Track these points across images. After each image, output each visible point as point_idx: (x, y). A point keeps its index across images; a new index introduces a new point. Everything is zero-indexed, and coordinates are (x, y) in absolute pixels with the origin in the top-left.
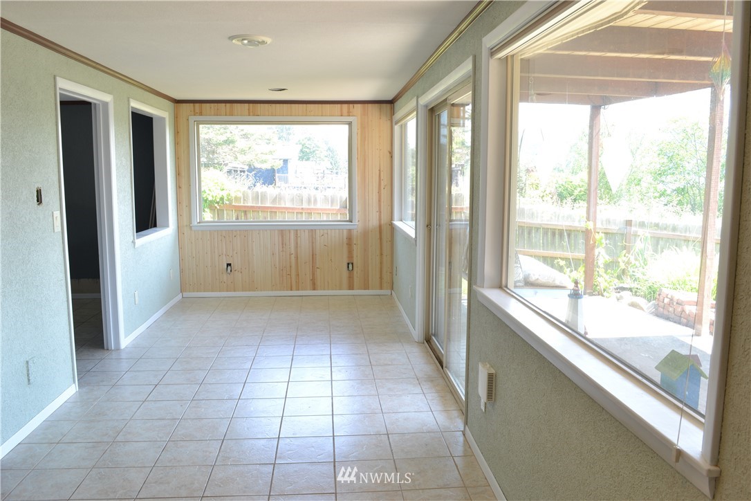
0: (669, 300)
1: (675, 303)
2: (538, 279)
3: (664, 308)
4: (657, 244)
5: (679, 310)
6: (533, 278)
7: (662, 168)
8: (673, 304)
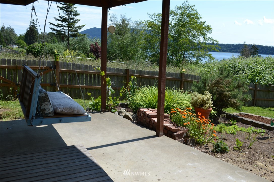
0: (143, 114)
1: (146, 117)
2: (62, 111)
3: (141, 119)
4: (141, 81)
5: (148, 120)
6: (59, 110)
7: (146, 46)
8: (145, 117)
